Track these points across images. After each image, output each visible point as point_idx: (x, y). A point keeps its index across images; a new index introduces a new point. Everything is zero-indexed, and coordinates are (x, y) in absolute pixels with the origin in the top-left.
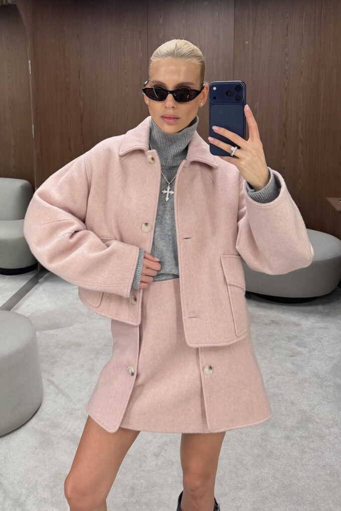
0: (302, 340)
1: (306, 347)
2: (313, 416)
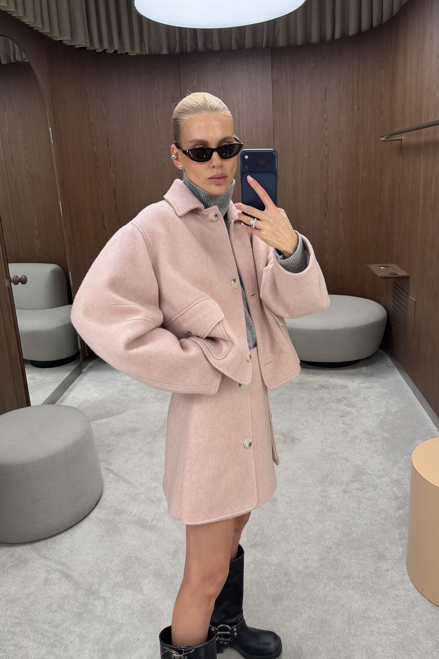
0: (350, 400)
1: (354, 407)
2: (365, 469)
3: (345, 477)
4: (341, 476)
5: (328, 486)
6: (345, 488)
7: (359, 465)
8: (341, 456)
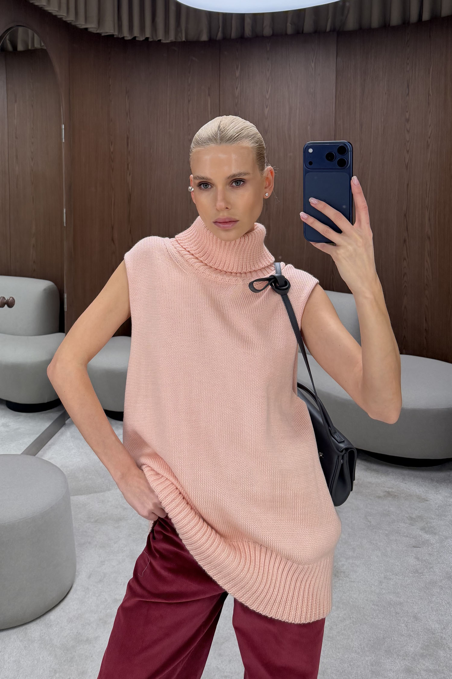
0: (430, 523)
1: (435, 534)
2: (444, 638)
3: (412, 647)
4: (405, 644)
5: (383, 656)
6: (409, 664)
7: (434, 630)
8: (407, 611)
